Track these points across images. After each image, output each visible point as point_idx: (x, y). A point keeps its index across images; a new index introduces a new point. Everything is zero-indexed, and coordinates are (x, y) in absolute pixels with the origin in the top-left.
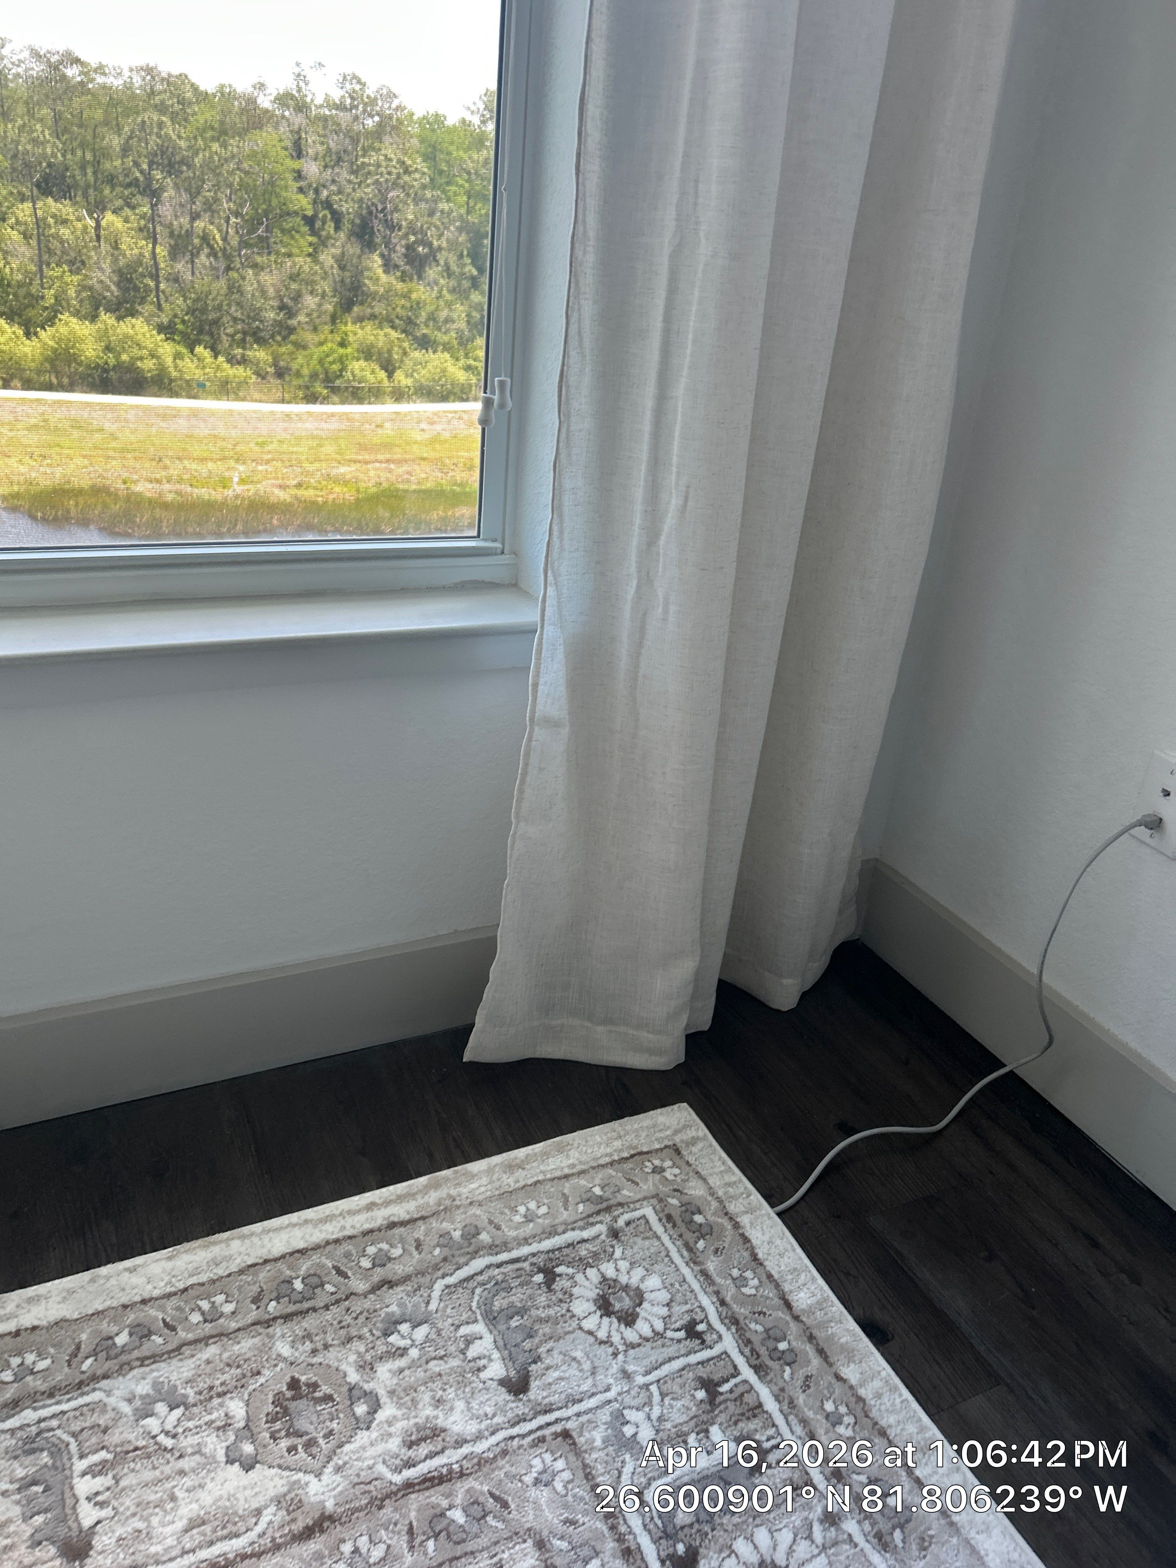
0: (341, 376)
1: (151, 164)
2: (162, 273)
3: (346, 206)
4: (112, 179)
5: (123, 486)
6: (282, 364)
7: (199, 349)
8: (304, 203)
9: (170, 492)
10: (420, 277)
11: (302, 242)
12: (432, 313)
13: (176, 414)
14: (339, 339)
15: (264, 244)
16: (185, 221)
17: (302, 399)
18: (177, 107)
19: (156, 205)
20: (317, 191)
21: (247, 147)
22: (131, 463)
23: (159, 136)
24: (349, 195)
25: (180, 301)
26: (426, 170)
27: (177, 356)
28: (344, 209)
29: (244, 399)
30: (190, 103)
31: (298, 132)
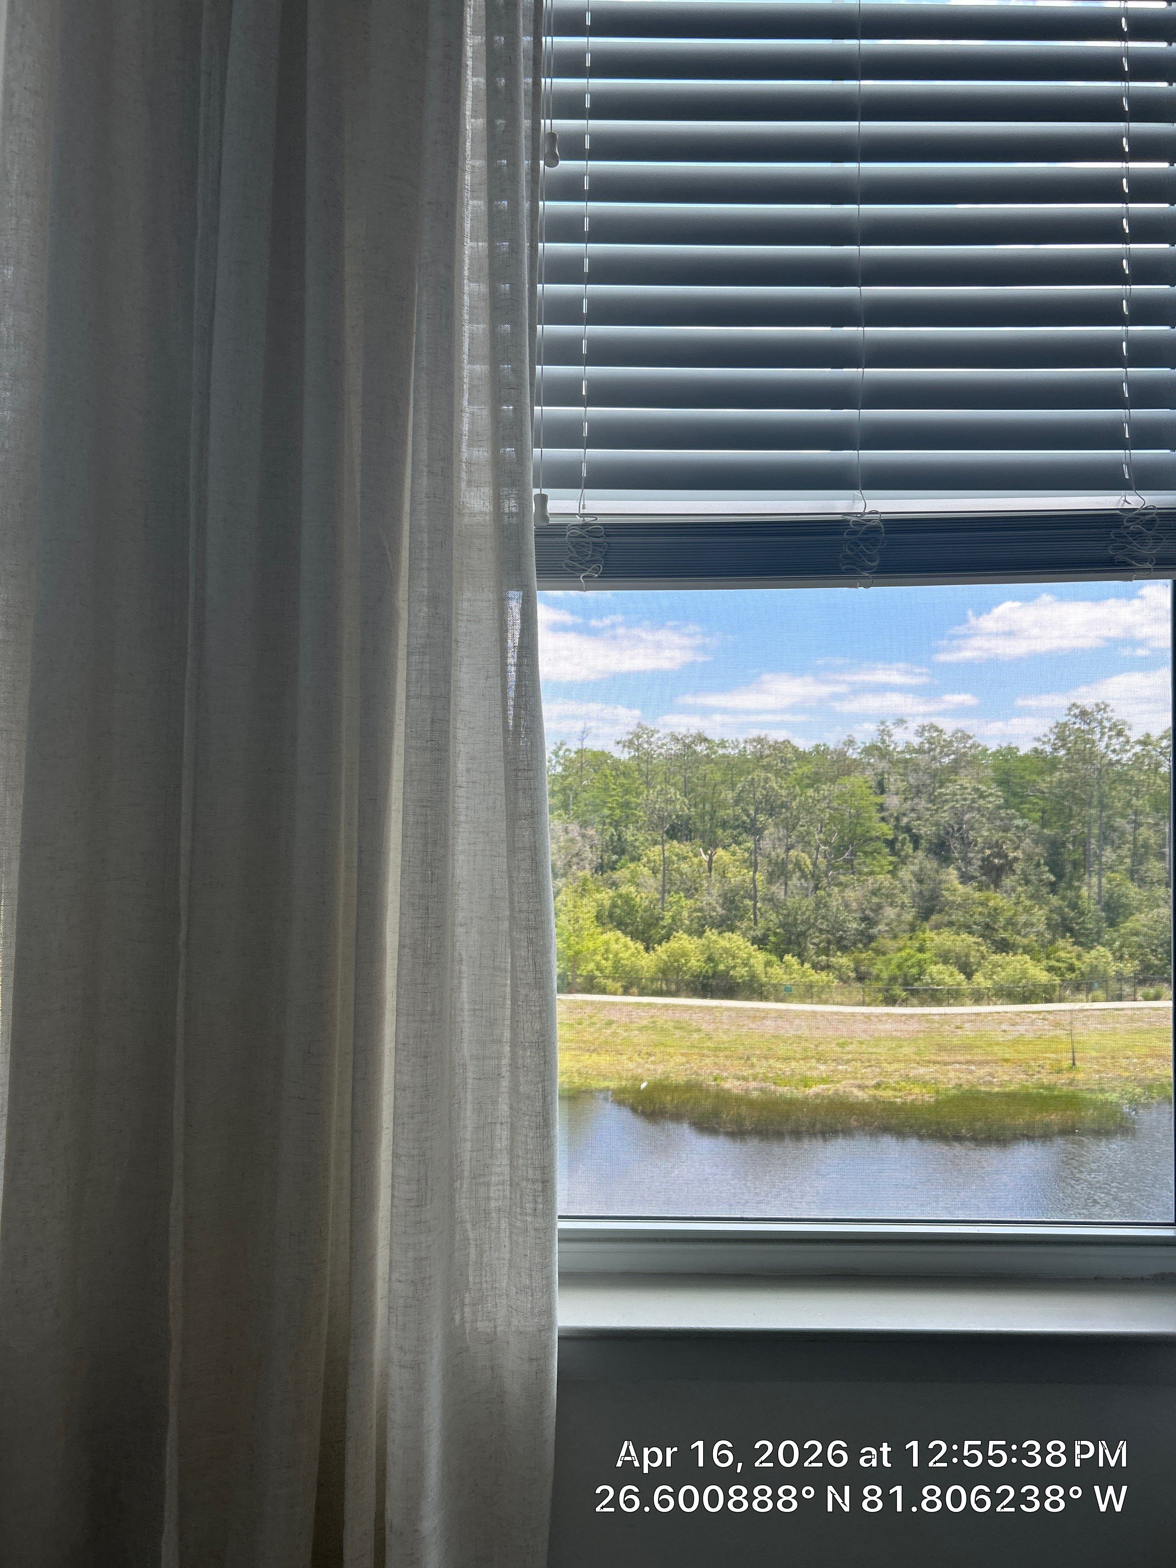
0: (919, 979)
1: (757, 811)
2: (759, 894)
3: (925, 829)
4: (725, 823)
5: (713, 1083)
6: (863, 968)
7: (788, 957)
8: (886, 830)
9: (755, 1089)
10: (997, 886)
11: (884, 862)
12: (1011, 919)
13: (764, 1015)
14: (918, 945)
15: (850, 867)
16: (781, 851)
17: (881, 1001)
18: (780, 765)
19: (758, 841)
20: (897, 819)
21: (836, 789)
22: (721, 1061)
23: (764, 788)
24: (927, 820)
25: (773, 917)
26: (1000, 793)
27: (768, 964)
28: (922, 832)
29: (826, 1002)
30: (791, 762)
31: (882, 774)
